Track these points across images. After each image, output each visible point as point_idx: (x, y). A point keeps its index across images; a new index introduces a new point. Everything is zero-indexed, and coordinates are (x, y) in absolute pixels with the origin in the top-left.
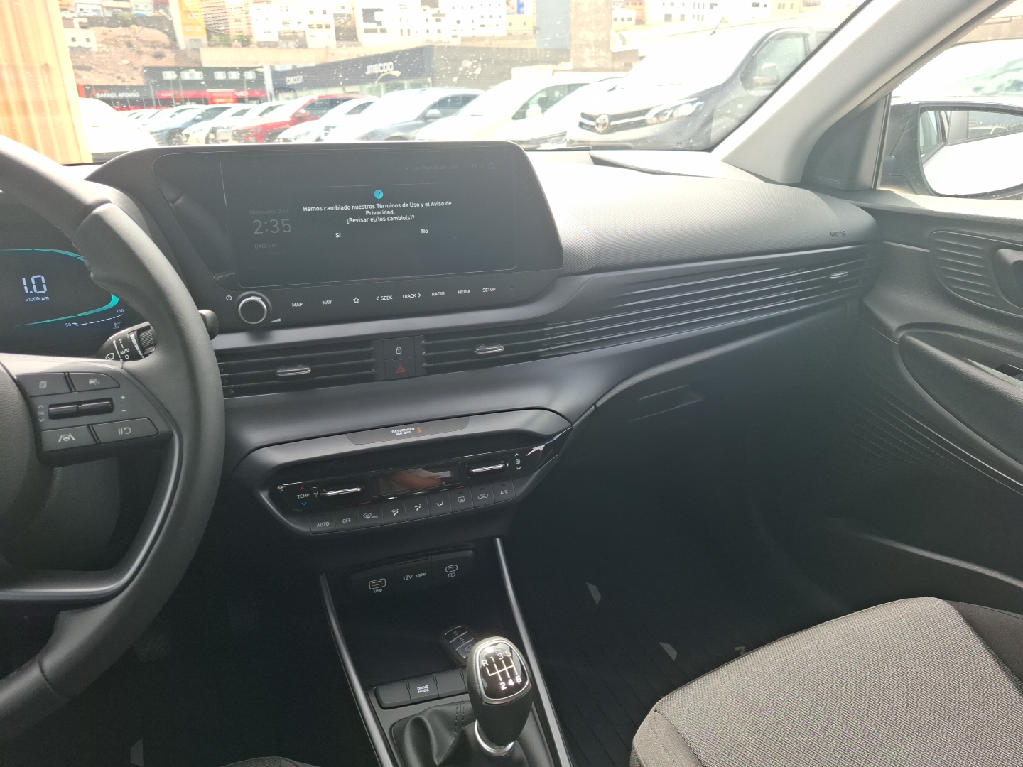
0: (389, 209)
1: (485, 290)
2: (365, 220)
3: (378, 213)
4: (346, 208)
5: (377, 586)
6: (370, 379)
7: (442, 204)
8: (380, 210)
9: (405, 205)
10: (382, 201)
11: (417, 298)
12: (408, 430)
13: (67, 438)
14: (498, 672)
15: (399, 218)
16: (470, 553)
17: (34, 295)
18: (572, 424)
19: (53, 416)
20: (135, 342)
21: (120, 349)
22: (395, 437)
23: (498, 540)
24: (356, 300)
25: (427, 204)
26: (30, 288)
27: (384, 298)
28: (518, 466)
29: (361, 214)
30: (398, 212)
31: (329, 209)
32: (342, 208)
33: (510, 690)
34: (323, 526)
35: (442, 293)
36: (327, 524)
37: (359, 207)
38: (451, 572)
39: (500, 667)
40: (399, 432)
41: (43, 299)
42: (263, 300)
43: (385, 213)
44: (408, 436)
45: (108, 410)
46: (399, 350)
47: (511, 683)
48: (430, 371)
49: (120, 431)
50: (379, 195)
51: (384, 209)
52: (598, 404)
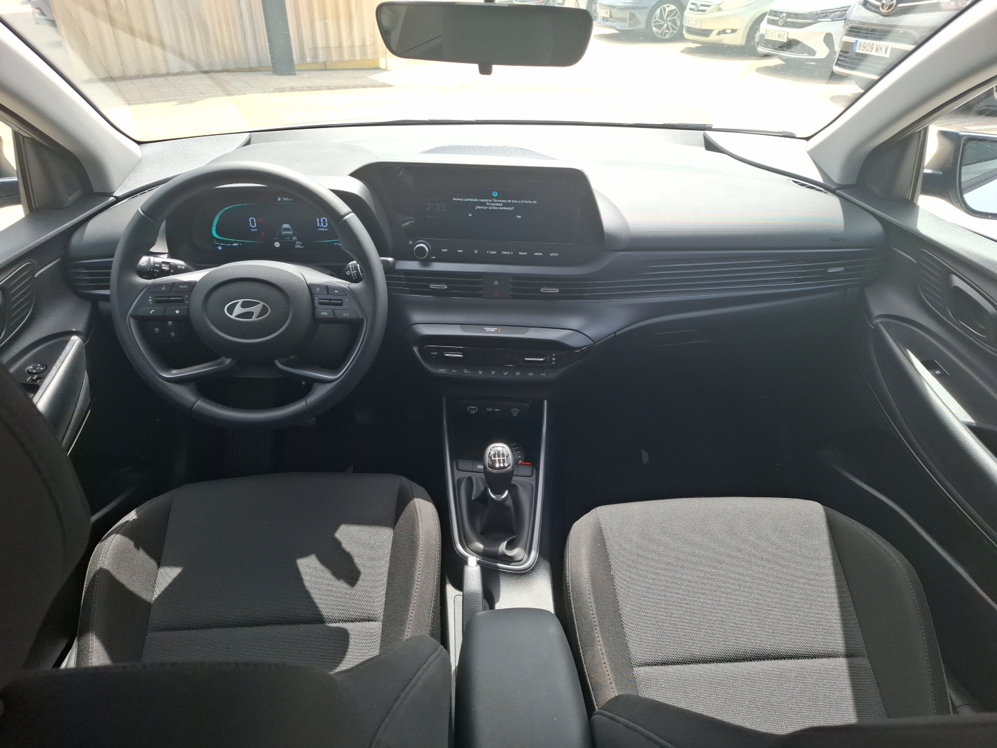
0: (500, 203)
1: (552, 255)
2: (486, 208)
3: (494, 204)
4: (476, 200)
5: (473, 410)
6: (479, 296)
7: (531, 202)
8: (494, 203)
9: (509, 201)
10: (496, 198)
11: (510, 255)
12: (493, 329)
13: (324, 313)
14: (497, 459)
15: (505, 208)
16: (528, 405)
17: (322, 227)
18: (595, 343)
19: (320, 304)
20: (359, 268)
21: (353, 271)
22: (485, 331)
23: (546, 401)
24: (476, 252)
25: (522, 202)
26: (320, 224)
27: (491, 253)
28: (554, 361)
29: (484, 204)
30: (505, 205)
31: (467, 200)
32: (474, 200)
33: (500, 468)
34: (442, 371)
35: (525, 254)
36: (444, 370)
37: (483, 200)
38: (515, 412)
39: (499, 456)
40: (488, 329)
41: (326, 230)
42: (427, 246)
43: (498, 204)
44: (492, 332)
45: (341, 305)
46: (496, 283)
47: (502, 465)
48: (514, 297)
49: (344, 315)
50: (495, 194)
51: (497, 202)
52: (617, 334)
